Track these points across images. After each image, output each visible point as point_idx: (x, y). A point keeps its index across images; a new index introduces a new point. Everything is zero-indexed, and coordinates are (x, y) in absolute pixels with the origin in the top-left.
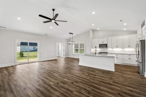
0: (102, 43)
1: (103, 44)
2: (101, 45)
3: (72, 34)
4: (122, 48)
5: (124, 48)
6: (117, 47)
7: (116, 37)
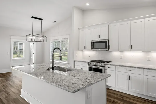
0: (96, 39)
1: (99, 40)
2: (94, 42)
3: (41, 19)
4: (143, 51)
5: (150, 52)
6: (130, 48)
7: (129, 22)
